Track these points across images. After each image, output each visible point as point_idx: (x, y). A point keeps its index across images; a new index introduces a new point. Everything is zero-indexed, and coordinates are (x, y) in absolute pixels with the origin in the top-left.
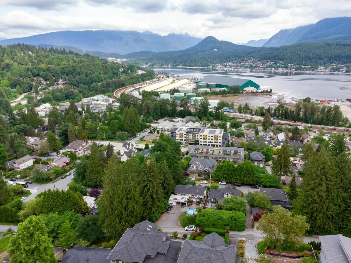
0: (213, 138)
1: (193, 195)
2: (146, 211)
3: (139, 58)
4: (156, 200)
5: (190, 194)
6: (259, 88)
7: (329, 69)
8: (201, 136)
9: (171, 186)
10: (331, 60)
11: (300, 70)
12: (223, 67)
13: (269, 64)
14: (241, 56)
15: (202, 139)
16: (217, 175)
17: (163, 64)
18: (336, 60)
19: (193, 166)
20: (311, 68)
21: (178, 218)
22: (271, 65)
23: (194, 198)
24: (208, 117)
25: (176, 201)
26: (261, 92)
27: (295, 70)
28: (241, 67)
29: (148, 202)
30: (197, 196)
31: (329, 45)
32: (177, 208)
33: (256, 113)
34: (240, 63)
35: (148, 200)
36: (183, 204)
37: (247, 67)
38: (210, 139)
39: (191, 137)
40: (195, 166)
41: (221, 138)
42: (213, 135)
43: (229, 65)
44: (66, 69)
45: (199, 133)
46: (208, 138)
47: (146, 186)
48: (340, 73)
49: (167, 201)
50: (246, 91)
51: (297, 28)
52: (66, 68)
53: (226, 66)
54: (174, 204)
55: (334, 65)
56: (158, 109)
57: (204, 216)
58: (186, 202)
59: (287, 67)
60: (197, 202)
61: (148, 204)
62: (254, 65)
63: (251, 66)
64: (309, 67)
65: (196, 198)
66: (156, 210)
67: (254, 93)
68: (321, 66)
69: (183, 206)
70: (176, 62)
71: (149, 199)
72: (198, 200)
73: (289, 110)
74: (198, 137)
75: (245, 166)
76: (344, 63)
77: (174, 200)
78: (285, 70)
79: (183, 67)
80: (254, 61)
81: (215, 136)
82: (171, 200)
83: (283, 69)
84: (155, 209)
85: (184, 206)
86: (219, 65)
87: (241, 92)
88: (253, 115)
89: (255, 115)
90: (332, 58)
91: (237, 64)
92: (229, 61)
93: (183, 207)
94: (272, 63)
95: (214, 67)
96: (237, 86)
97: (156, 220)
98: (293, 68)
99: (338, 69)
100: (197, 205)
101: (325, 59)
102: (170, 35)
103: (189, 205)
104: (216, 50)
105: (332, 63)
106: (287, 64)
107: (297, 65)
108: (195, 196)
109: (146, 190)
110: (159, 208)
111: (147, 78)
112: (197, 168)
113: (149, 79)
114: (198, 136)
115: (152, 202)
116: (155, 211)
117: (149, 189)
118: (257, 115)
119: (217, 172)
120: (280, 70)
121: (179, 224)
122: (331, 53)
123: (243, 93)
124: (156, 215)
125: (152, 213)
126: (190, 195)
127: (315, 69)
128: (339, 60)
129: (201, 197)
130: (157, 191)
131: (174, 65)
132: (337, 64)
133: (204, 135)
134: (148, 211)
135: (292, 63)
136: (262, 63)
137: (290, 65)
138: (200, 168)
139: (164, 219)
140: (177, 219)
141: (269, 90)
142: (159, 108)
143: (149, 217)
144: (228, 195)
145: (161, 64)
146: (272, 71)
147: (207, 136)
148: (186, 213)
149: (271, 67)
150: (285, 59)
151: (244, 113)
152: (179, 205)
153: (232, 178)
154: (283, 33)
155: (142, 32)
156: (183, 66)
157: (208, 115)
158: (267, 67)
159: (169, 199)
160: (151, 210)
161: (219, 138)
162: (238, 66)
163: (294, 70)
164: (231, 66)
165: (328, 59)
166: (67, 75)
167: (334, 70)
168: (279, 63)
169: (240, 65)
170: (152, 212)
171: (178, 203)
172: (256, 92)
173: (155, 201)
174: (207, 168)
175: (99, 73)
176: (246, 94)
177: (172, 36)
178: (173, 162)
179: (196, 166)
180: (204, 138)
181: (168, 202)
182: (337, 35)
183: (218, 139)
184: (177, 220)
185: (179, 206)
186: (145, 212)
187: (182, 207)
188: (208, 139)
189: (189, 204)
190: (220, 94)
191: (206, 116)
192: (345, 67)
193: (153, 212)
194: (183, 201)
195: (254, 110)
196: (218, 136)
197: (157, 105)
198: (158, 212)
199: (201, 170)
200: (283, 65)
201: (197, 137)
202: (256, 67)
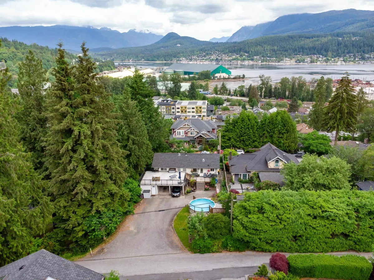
0: (194, 110)
1: (195, 170)
2: (74, 212)
3: (97, 53)
4: (104, 176)
5: (188, 167)
6: (231, 74)
7: (294, 60)
8: (178, 108)
9: (144, 147)
10: (295, 52)
11: (266, 62)
12: (188, 60)
13: (235, 57)
14: (206, 50)
15: (179, 112)
16: (227, 138)
17: (123, 59)
18: (299, 52)
19: (179, 131)
20: (277, 60)
21: (170, 225)
22: (237, 58)
23: (198, 176)
24: (181, 97)
25: (159, 183)
26: (234, 78)
27: (262, 62)
28: (206, 60)
29: (77, 183)
30: (205, 171)
31: (292, 38)
32: (163, 199)
33: (235, 93)
34: (205, 56)
35: (78, 174)
36: (176, 190)
37: (213, 60)
38: (190, 112)
39: (165, 110)
40: (182, 131)
41: (205, 110)
42: (194, 106)
43: (194, 59)
44: (4, 55)
45: (174, 105)
46: (188, 110)
47: (68, 132)
48: (305, 63)
49: (136, 183)
50: (217, 77)
51: (257, 25)
52: (4, 53)
53: (191, 60)
54: (155, 191)
55: (299, 57)
56: (118, 88)
57: (261, 210)
58: (183, 185)
59: (252, 60)
60: (206, 183)
61: (80, 188)
62: (220, 58)
63: (217, 59)
64: (274, 58)
65: (201, 175)
66: (106, 205)
67: (226, 79)
68: (286, 58)
69: (175, 195)
70: (137, 57)
71: (81, 171)
72: (208, 180)
73: (273, 87)
74: (174, 110)
75: (279, 118)
76: (308, 55)
77: (154, 183)
78: (251, 63)
79: (146, 62)
80: (220, 54)
81: (197, 108)
82: (147, 182)
83: (250, 61)
84: (103, 202)
85: (178, 194)
86: (184, 59)
87: (212, 78)
88: (232, 96)
89: (234, 96)
90: (295, 50)
91: (202, 57)
92: (194, 55)
93: (177, 197)
94: (237, 56)
95: (179, 61)
96: (207, 71)
97: (108, 235)
98: (259, 60)
99: (303, 61)
100: (206, 190)
101: (289, 51)
102: (130, 31)
103: (188, 192)
104: (179, 45)
105: (297, 55)
106: (253, 56)
107: (263, 57)
108: (199, 172)
109: (69, 143)
110: (117, 199)
111: (105, 68)
112: (187, 133)
113: (108, 70)
114: (173, 108)
115: (93, 182)
116: (102, 209)
117: (77, 143)
118: (237, 96)
119: (227, 133)
120: (246, 63)
121: (176, 239)
122: (295, 45)
123: (214, 79)
124: (105, 220)
125: (93, 216)
126: (189, 171)
127: (282, 60)
128: (303, 52)
129: (212, 173)
130: (104, 148)
131: (135, 60)
132: (301, 55)
133: (182, 108)
134: (81, 211)
135: (258, 56)
136: (227, 56)
137: (255, 57)
138: (191, 134)
139: (132, 228)
140: (166, 226)
141: (242, 76)
142: (119, 86)
143: (85, 228)
144: (277, 161)
145: (121, 59)
146: (238, 63)
147: (186, 108)
148: (187, 209)
149: (236, 59)
150: (250, 52)
151: (221, 95)
152: (165, 193)
153: (256, 141)
154: (244, 29)
155: (99, 28)
156: (145, 60)
157: (180, 95)
158: (233, 59)
159: (141, 180)
160: (92, 207)
161: (203, 110)
162: (203, 59)
163: (260, 61)
164: (196, 60)
165: (292, 51)
166: (6, 62)
167: (298, 61)
168: (244, 55)
169: (205, 58)
170: (93, 212)
171: (163, 188)
172: (229, 78)
173: (102, 179)
174: (203, 132)
175: (48, 61)
176: (218, 80)
177: (132, 33)
178: (145, 101)
179: (184, 131)
180: (182, 112)
181: (139, 186)
182: (296, 30)
183: (201, 112)
184: (168, 230)
185: (166, 195)
186: (71, 215)
187: (173, 196)
188: (188, 112)
189: (188, 189)
190: (189, 81)
191: (178, 96)
192: (309, 58)
193: (98, 212)
194: (175, 183)
195: (232, 91)
196: (200, 108)
197: (116, 83)
198: (113, 211)
199: (194, 137)
200: (249, 57)
201: (172, 110)
202: (221, 60)
